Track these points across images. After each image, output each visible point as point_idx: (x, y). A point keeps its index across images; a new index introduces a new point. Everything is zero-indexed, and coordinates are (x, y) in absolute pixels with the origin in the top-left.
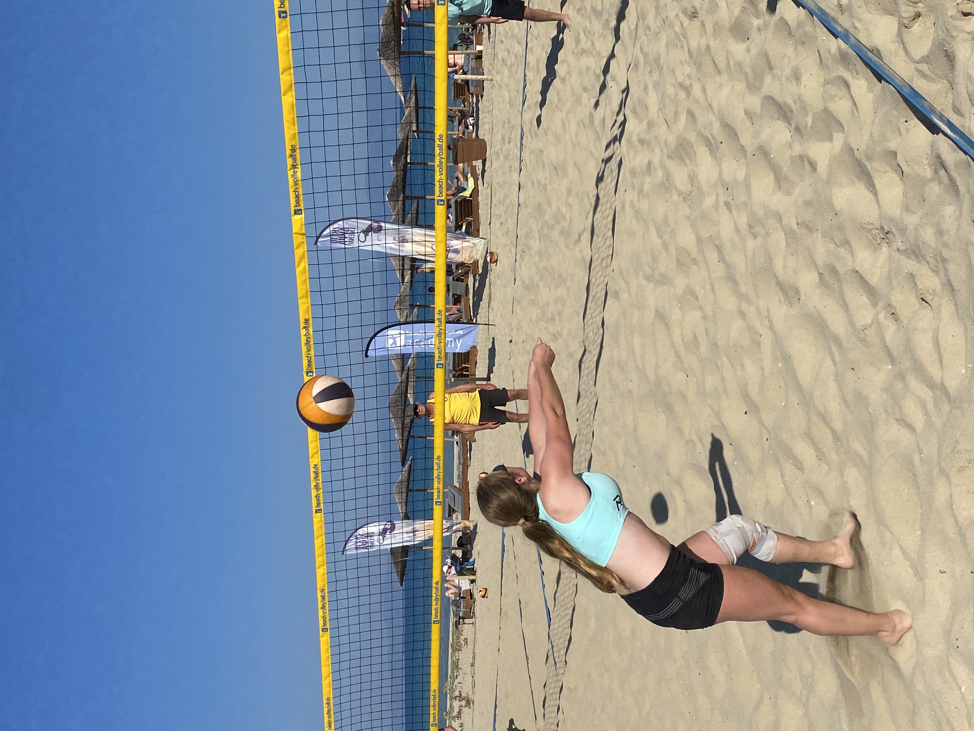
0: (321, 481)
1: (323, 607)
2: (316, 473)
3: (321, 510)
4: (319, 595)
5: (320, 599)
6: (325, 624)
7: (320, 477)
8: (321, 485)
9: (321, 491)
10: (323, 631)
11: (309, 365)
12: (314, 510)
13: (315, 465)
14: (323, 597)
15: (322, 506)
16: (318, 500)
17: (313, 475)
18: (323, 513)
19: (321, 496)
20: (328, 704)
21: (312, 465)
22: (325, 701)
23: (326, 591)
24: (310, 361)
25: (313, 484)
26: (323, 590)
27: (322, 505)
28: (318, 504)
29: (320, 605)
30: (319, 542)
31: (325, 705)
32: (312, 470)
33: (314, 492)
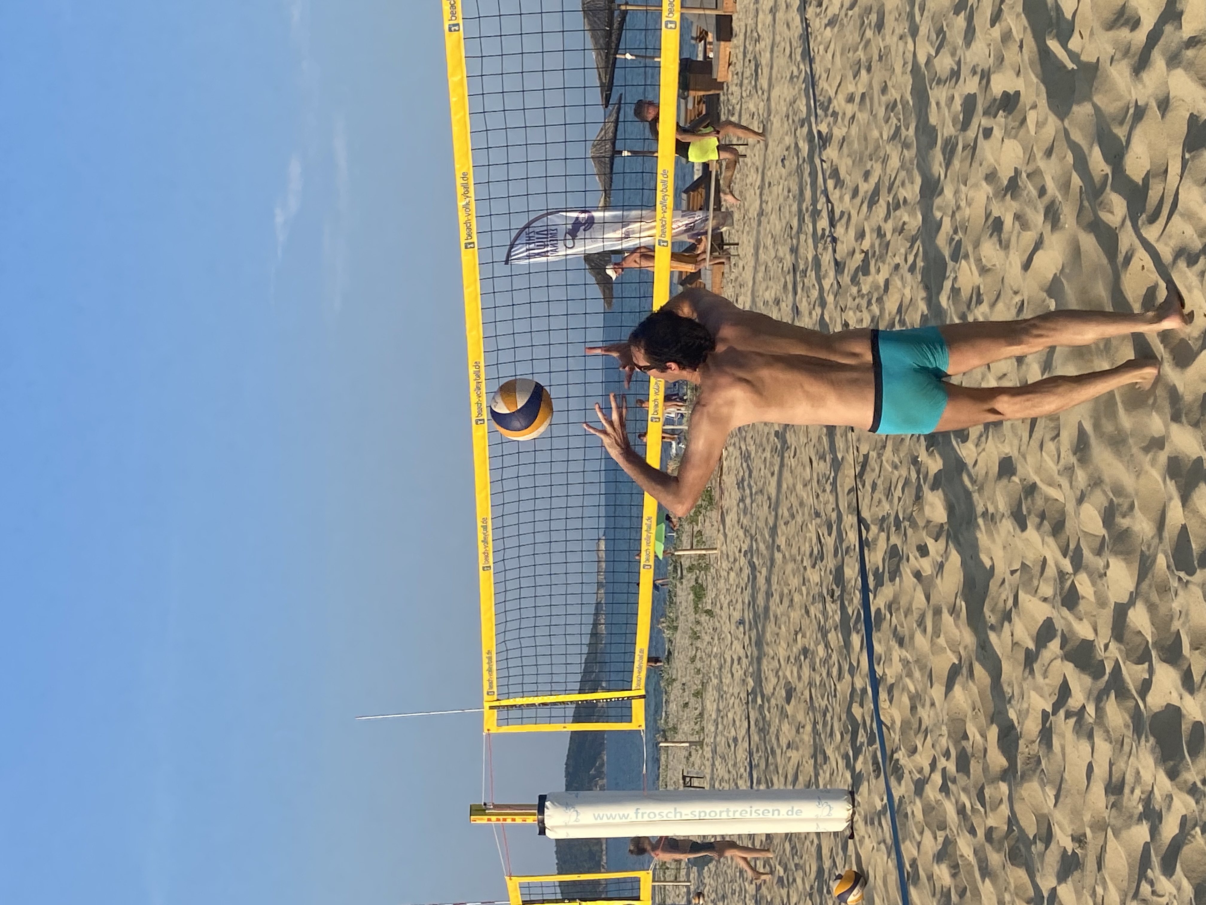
0: (473, 198)
1: (478, 389)
2: (466, 187)
3: (473, 243)
4: (471, 371)
5: (472, 376)
6: (480, 413)
7: (472, 193)
8: (473, 204)
9: (474, 214)
10: (477, 423)
11: (453, 14)
12: (463, 242)
13: (463, 174)
14: (478, 374)
15: (475, 239)
16: (469, 228)
17: (460, 190)
18: (476, 248)
19: (474, 221)
20: (485, 528)
21: (459, 175)
22: (480, 524)
23: (482, 364)
25: (461, 203)
26: (477, 364)
27: (475, 235)
28: (470, 235)
29: (472, 385)
31: (479, 530)
32: (459, 181)
33: (462, 217)
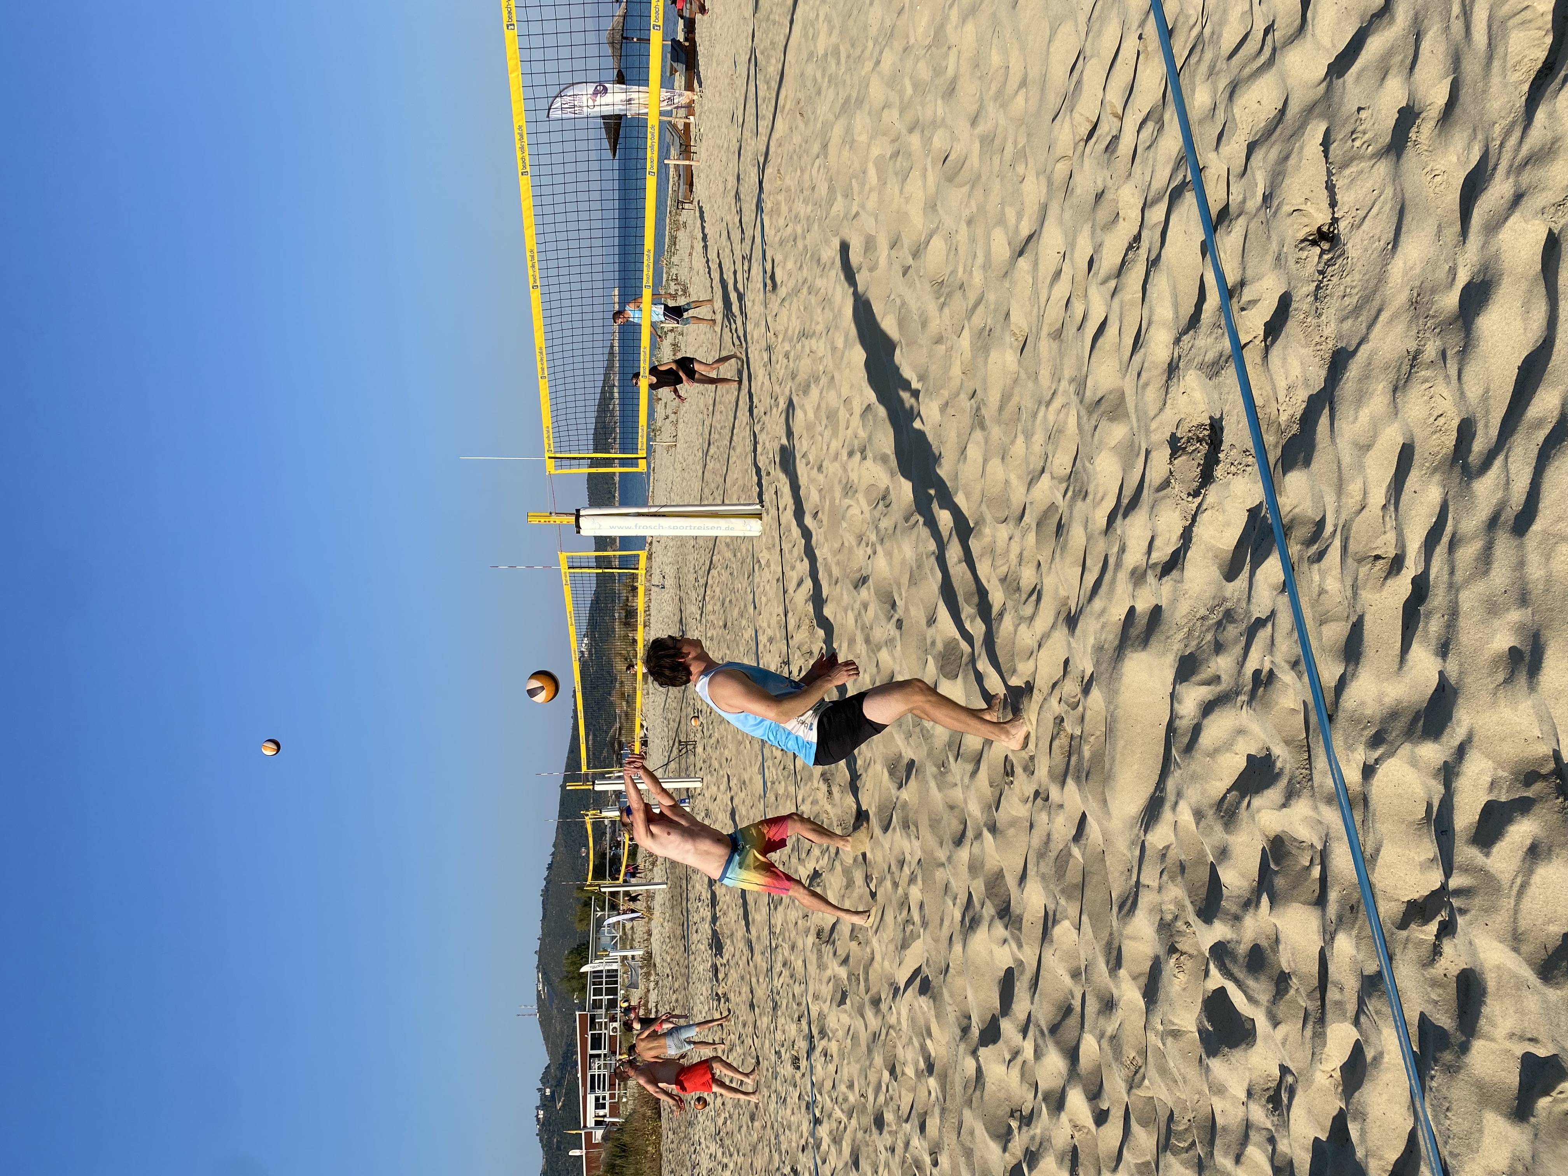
0: (526, 143)
1: (533, 266)
2: (521, 136)
3: (527, 172)
4: (528, 254)
5: (529, 258)
6: (535, 281)
7: (525, 139)
8: (526, 147)
9: (527, 153)
10: (533, 287)
11: (510, 18)
12: (520, 172)
13: (519, 126)
14: (533, 257)
15: (528, 169)
16: (524, 162)
17: (517, 137)
18: (529, 175)
19: (527, 158)
20: (541, 353)
21: (516, 126)
22: (538, 351)
23: (535, 251)
24: (510, 13)
25: (518, 146)
26: (532, 251)
28: (524, 167)
29: (530, 264)
30: (527, 203)
31: (538, 354)
32: (517, 131)
33: (519, 155)
